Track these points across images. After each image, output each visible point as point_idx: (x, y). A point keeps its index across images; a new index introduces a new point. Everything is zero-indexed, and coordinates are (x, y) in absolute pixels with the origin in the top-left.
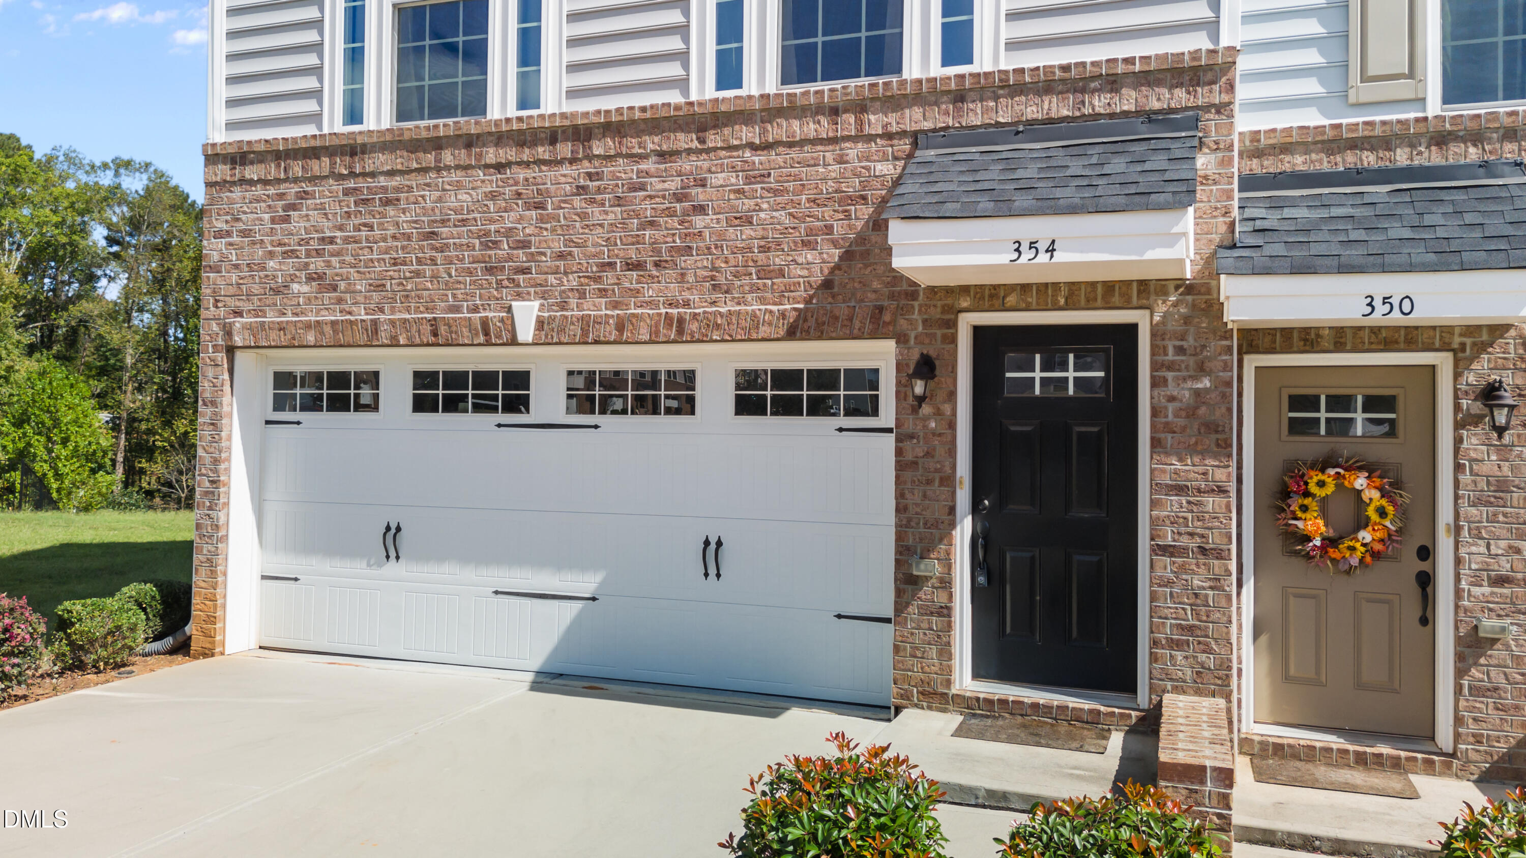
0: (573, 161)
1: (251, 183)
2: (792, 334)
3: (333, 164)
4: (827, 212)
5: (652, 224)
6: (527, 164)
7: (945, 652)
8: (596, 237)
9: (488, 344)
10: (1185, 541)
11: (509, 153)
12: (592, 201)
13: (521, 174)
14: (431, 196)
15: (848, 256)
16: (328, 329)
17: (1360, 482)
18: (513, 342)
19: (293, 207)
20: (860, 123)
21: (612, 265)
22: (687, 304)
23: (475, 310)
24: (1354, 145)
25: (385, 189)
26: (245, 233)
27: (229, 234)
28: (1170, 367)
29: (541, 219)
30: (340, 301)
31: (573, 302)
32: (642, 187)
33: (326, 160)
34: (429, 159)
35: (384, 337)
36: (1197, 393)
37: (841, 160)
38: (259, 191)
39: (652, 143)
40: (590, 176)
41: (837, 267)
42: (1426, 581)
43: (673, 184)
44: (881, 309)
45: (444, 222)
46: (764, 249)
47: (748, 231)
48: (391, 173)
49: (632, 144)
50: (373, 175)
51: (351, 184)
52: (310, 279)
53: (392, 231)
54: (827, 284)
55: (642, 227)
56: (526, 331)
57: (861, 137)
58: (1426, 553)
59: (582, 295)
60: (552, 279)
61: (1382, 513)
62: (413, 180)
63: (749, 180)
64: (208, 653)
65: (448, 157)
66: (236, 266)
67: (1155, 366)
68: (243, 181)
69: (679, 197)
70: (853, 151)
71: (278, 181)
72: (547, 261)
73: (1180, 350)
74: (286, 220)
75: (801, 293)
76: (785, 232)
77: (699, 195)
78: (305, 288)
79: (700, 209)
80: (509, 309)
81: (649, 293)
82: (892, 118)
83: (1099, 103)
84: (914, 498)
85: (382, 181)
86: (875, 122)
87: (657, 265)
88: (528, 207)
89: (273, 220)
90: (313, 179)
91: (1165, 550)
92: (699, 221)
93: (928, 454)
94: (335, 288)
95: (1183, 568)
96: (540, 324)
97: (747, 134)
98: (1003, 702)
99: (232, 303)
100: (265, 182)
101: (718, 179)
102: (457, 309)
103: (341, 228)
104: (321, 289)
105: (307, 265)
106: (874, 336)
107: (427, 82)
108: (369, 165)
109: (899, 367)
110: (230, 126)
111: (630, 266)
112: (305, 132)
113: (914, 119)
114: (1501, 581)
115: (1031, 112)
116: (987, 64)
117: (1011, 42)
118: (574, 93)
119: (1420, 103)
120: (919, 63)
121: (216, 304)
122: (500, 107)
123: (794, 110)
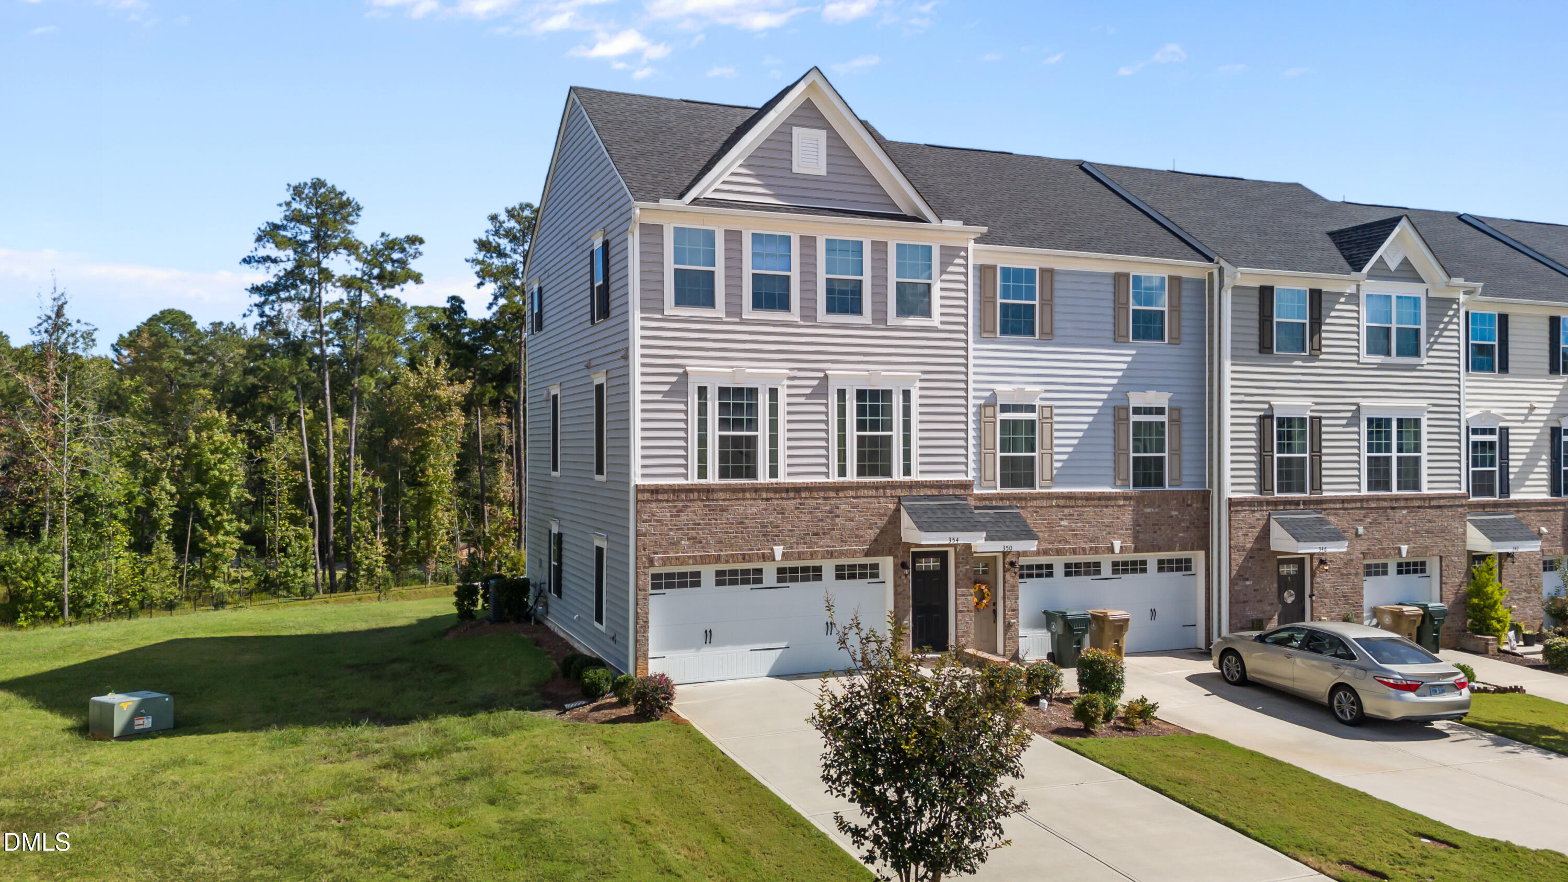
0: (794, 499)
1: (660, 501)
2: (866, 555)
3: (696, 495)
4: (875, 518)
5: (822, 521)
6: (778, 499)
7: (908, 647)
8: (803, 524)
9: (760, 560)
11: (772, 495)
12: (801, 513)
13: (776, 502)
14: (741, 509)
15: (881, 532)
16: (698, 559)
17: (983, 587)
18: (773, 561)
19: (681, 511)
20: (884, 493)
21: (808, 534)
22: (833, 547)
23: (759, 550)
24: (985, 499)
25: (722, 505)
26: (657, 521)
27: (650, 521)
28: (961, 563)
29: (783, 518)
30: (703, 547)
31: (795, 546)
32: (818, 508)
33: (693, 494)
34: (741, 495)
35: (722, 560)
37: (879, 503)
38: (665, 504)
39: (822, 494)
40: (800, 504)
41: (878, 535)
42: (995, 612)
43: (828, 508)
44: (891, 548)
45: (746, 518)
46: (857, 529)
47: (852, 523)
48: (724, 500)
49: (815, 494)
50: (717, 500)
51: (707, 504)
52: (689, 539)
53: (725, 521)
54: (876, 540)
55: (818, 521)
56: (776, 555)
57: (881, 496)
58: (995, 604)
59: (798, 544)
60: (787, 539)
61: (988, 595)
62: (733, 503)
63: (852, 507)
65: (748, 495)
67: (956, 563)
69: (831, 512)
70: (882, 500)
71: (674, 501)
73: (963, 556)
74: (679, 516)
75: (868, 543)
76: (863, 524)
77: (838, 512)
78: (687, 543)
79: (838, 516)
80: (772, 549)
81: (821, 543)
82: (892, 491)
83: (944, 492)
84: (900, 604)
85: (721, 503)
86: (888, 492)
88: (778, 513)
89: (671, 516)
90: (690, 501)
91: (961, 612)
92: (837, 520)
93: (903, 590)
94: (701, 542)
95: (964, 616)
96: (783, 554)
97: (852, 493)
99: (653, 549)
100: (667, 501)
102: (752, 550)
103: (703, 520)
104: (694, 543)
105: (688, 534)
106: (888, 555)
107: (730, 465)
108: (715, 496)
109: (895, 565)
110: (643, 476)
111: (815, 534)
112: (681, 481)
113: (899, 492)
114: (1013, 610)
115: (929, 493)
116: (915, 477)
117: (921, 472)
118: (790, 474)
119: (995, 488)
120: (897, 475)
121: (644, 549)
122: (763, 477)
123: (863, 486)
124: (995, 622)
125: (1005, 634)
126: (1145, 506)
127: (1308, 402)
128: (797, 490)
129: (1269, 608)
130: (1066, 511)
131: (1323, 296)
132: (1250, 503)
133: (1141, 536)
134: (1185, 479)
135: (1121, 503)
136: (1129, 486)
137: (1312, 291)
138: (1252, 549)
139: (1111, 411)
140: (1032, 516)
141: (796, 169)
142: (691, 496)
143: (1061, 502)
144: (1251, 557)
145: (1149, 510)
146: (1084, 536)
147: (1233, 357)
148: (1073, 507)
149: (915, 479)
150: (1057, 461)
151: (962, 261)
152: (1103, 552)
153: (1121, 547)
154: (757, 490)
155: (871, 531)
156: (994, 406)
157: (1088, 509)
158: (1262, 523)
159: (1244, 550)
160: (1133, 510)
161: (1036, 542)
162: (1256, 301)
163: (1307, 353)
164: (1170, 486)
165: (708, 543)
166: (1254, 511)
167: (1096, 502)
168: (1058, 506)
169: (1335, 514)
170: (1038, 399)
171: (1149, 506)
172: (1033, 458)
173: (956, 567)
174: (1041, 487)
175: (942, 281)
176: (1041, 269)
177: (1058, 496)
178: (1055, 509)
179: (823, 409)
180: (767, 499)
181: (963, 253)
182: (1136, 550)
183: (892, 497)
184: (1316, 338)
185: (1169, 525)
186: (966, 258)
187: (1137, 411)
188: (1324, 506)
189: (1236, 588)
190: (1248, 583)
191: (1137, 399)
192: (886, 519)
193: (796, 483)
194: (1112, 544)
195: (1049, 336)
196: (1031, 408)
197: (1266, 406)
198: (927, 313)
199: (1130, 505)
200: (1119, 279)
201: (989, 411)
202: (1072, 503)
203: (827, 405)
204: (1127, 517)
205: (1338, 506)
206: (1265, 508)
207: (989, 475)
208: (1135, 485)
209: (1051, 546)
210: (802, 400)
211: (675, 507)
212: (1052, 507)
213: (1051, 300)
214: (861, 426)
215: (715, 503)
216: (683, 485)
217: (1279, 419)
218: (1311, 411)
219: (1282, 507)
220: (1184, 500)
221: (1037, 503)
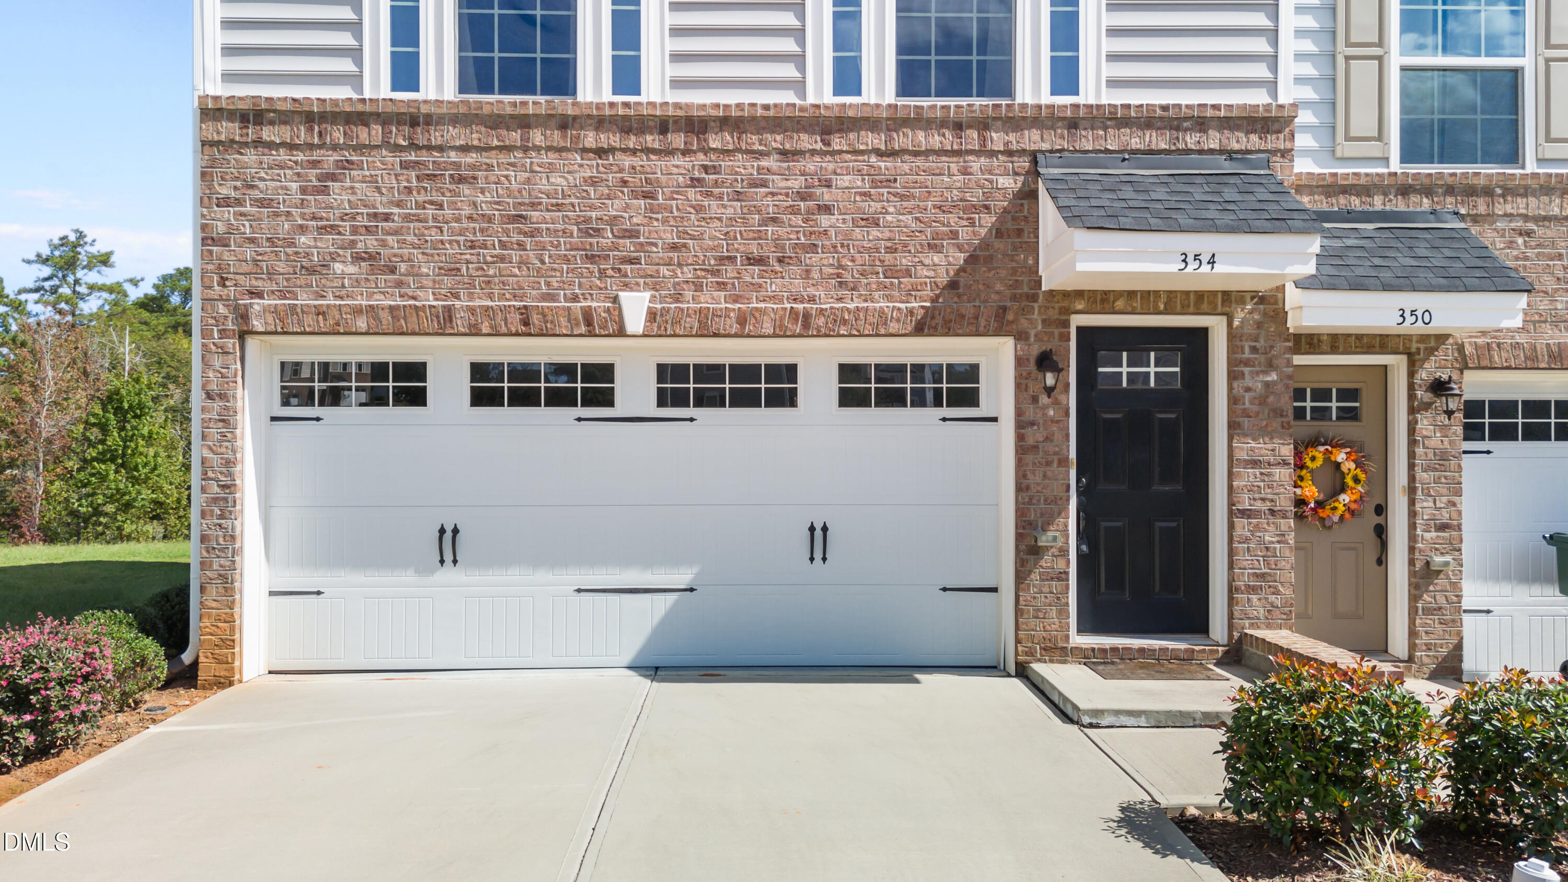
0: (685, 152)
1: (271, 145)
2: (920, 329)
3: (386, 134)
4: (953, 219)
5: (774, 220)
6: (634, 152)
7: (1063, 612)
8: (714, 230)
9: (591, 334)
10: (1259, 505)
11: (615, 140)
12: (709, 194)
13: (627, 161)
14: (517, 178)
15: (972, 259)
16: (385, 316)
17: (1341, 456)
18: (621, 332)
19: (333, 177)
20: (983, 140)
21: (732, 259)
22: (812, 299)
23: (575, 299)
24: (1346, 190)
25: (457, 166)
26: (261, 203)
27: (239, 202)
28: (1247, 363)
29: (651, 209)
30: (399, 284)
31: (689, 294)
32: (764, 184)
33: (377, 129)
34: (515, 137)
35: (460, 324)
36: (1267, 385)
37: (965, 172)
38: (283, 155)
39: (776, 140)
40: (706, 169)
41: (962, 270)
42: (1381, 532)
43: (797, 183)
44: (1005, 309)
45: (534, 206)
46: (891, 250)
47: (875, 232)
49: (753, 140)
50: (441, 149)
51: (413, 157)
52: (357, 259)
53: (467, 211)
54: (953, 285)
55: (764, 222)
56: (635, 321)
57: (982, 152)
58: (1380, 510)
59: (698, 287)
60: (664, 270)
61: (1356, 480)
62: (492, 158)
63: (875, 184)
64: (223, 681)
65: (537, 137)
66: (252, 241)
67: (1232, 363)
68: (258, 143)
69: (803, 197)
70: (976, 164)
71: (311, 147)
72: (658, 253)
73: (1254, 350)
74: (325, 191)
75: (928, 292)
76: (912, 234)
77: (827, 196)
78: (351, 269)
79: (826, 209)
80: (615, 300)
81: (773, 288)
82: (1012, 137)
83: (1191, 140)
84: (1034, 479)
85: (453, 156)
86: (997, 140)
87: (780, 261)
88: (635, 195)
89: (304, 190)
90: (360, 148)
92: (825, 221)
93: (1048, 439)
94: (393, 271)
95: (1258, 528)
96: (652, 316)
97: (873, 140)
98: (1115, 650)
100: (292, 147)
101: (845, 181)
102: (552, 298)
103: (399, 204)
104: (373, 270)
105: (353, 243)
106: (997, 334)
107: (496, 55)
108: (436, 138)
109: (1020, 362)
111: (752, 261)
112: (337, 93)
113: (1033, 139)
114: (1443, 527)
115: (1135, 143)
116: (1093, 94)
117: (1113, 80)
119: (1382, 162)
120: (1031, 90)
121: (223, 282)
122: (595, 92)
123: (919, 121)
124: (1382, 561)
125: (1414, 598)
128: (695, 125)
140: (1511, 244)
142: (363, 134)
149: (1092, 101)
155: (937, 257)
161: (1522, 300)
165: (414, 272)
173: (1233, 376)
174: (1544, 160)
180: (600, 152)
183: (1009, 153)
192: (989, 220)
193: (688, 106)
207: (1364, 123)
211: (314, 164)
215: (437, 157)
216: (335, 102)
221: (1533, 205)
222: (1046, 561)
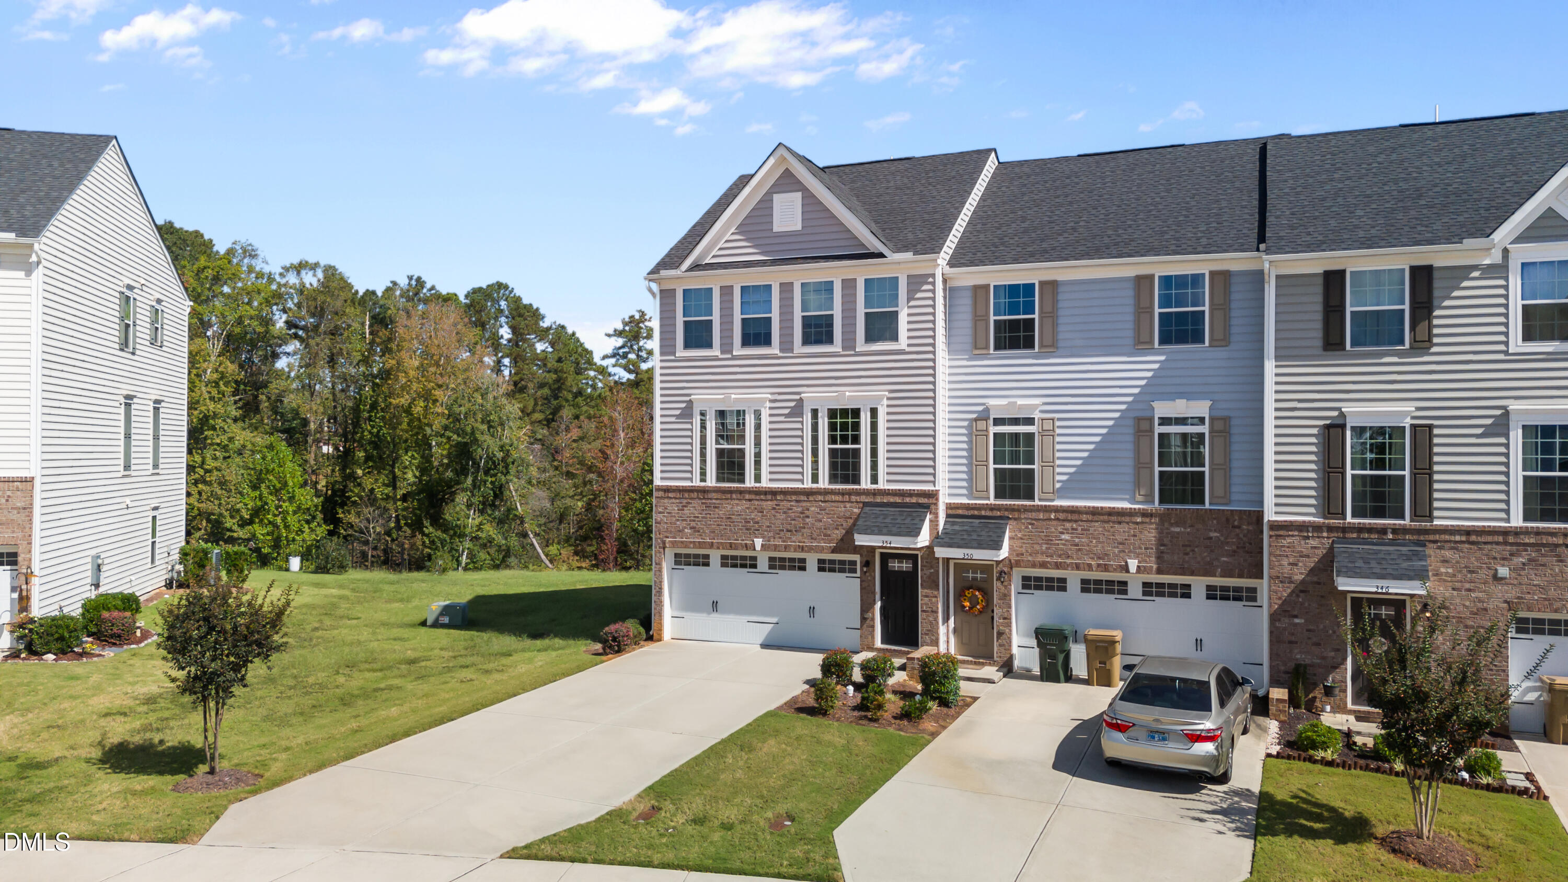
0: (771, 500)
1: (671, 498)
2: (833, 552)
3: (699, 495)
4: (841, 521)
5: (794, 520)
6: (759, 500)
7: (873, 637)
8: (778, 522)
9: (746, 549)
10: (928, 609)
11: (753, 497)
12: (777, 512)
13: (756, 503)
14: (729, 507)
15: (847, 533)
16: (697, 544)
17: (977, 593)
18: (754, 549)
19: (685, 507)
20: (850, 498)
21: (783, 530)
23: (743, 540)
24: (975, 509)
26: (669, 513)
27: (663, 513)
29: (762, 516)
30: (700, 535)
31: (772, 539)
32: (791, 510)
33: (696, 493)
34: (729, 496)
35: (715, 546)
36: (931, 573)
37: (845, 507)
38: (674, 501)
39: (794, 498)
40: (776, 505)
41: (844, 535)
42: (991, 619)
43: (800, 509)
44: (854, 550)
45: (733, 515)
46: (825, 529)
47: (821, 524)
48: (717, 499)
49: (789, 497)
50: (712, 499)
51: (704, 501)
52: (691, 528)
53: (717, 516)
54: (842, 540)
55: (791, 520)
56: (758, 547)
57: (850, 502)
58: (992, 611)
59: (775, 538)
60: (765, 533)
61: (982, 601)
62: (724, 502)
63: (821, 510)
64: (660, 640)
65: (734, 496)
66: (666, 523)
67: (923, 566)
68: (668, 497)
69: (802, 513)
70: (848, 505)
71: (680, 498)
72: (764, 528)
73: (927, 562)
74: (683, 510)
75: (835, 541)
76: (830, 525)
77: (807, 513)
78: (689, 531)
79: (808, 517)
80: (753, 540)
81: (794, 539)
82: (858, 497)
83: (907, 500)
84: (866, 596)
85: (714, 501)
86: (853, 498)
87: (796, 531)
88: (758, 512)
89: (678, 510)
90: (692, 499)
91: (924, 611)
92: (807, 520)
93: (868, 586)
94: (699, 531)
96: (762, 545)
97: (820, 498)
98: (887, 649)
99: (666, 534)
100: (675, 498)
101: (813, 509)
102: (737, 540)
103: (701, 514)
104: (694, 532)
105: (690, 524)
106: (854, 553)
107: (726, 471)
108: (712, 496)
109: (861, 563)
110: (662, 478)
111: (788, 531)
112: (687, 484)
113: (864, 499)
114: (1005, 618)
115: (892, 500)
116: (882, 485)
117: (888, 481)
118: (771, 480)
119: (988, 498)
120: (865, 483)
122: (749, 483)
123: (832, 492)
126: (1172, 525)
127: (1410, 407)
128: (773, 493)
129: (1333, 654)
130: (1068, 525)
131: (1436, 274)
132: (1302, 527)
133: (1166, 557)
134: (1234, 497)
135: (1139, 520)
136: (1153, 502)
137: (1414, 270)
138: (1303, 582)
139: (1130, 422)
140: (1027, 528)
141: (776, 229)
142: (693, 495)
143: (1061, 516)
144: (1302, 591)
145: (1177, 530)
146: (1090, 551)
147: (1277, 358)
148: (1076, 521)
149: (880, 487)
150: (1059, 474)
151: (930, 287)
152: (1115, 570)
153: (1138, 567)
154: (741, 492)
155: (837, 532)
156: (986, 419)
157: (1097, 524)
158: (1320, 552)
159: (1291, 582)
160: (1157, 529)
162: (1319, 289)
163: (1407, 345)
164: (1210, 504)
165: (704, 532)
166: (1308, 537)
167: (1106, 517)
168: (1058, 519)
169: (1452, 548)
170: (1037, 412)
171: (1177, 524)
172: (1033, 470)
173: (922, 570)
174: (1040, 500)
175: (909, 307)
176: (1040, 282)
177: (1057, 510)
178: (1055, 523)
179: (799, 426)
180: (750, 500)
181: (931, 280)
182: (1159, 571)
184: (1422, 327)
185: (1206, 547)
186: (933, 284)
187: (1165, 421)
188: (1431, 537)
189: (1277, 624)
190: (1297, 621)
191: (1162, 409)
193: (773, 487)
194: (1126, 562)
195: (1052, 347)
196: (1030, 421)
197: (1335, 413)
198: (895, 338)
199: (1151, 523)
200: (1142, 282)
201: (981, 425)
202: (1075, 517)
203: (802, 422)
204: (1150, 534)
205: (1458, 538)
206: (1325, 534)
207: (981, 486)
208: (1162, 501)
209: (1049, 559)
210: (782, 419)
211: (681, 503)
212: (1050, 519)
213: (1053, 312)
214: (833, 440)
215: (710, 501)
216: (689, 487)
217: (1353, 428)
218: (1413, 418)
219: (1355, 535)
220: (1228, 520)
221: (1034, 515)
222: (868, 622)
